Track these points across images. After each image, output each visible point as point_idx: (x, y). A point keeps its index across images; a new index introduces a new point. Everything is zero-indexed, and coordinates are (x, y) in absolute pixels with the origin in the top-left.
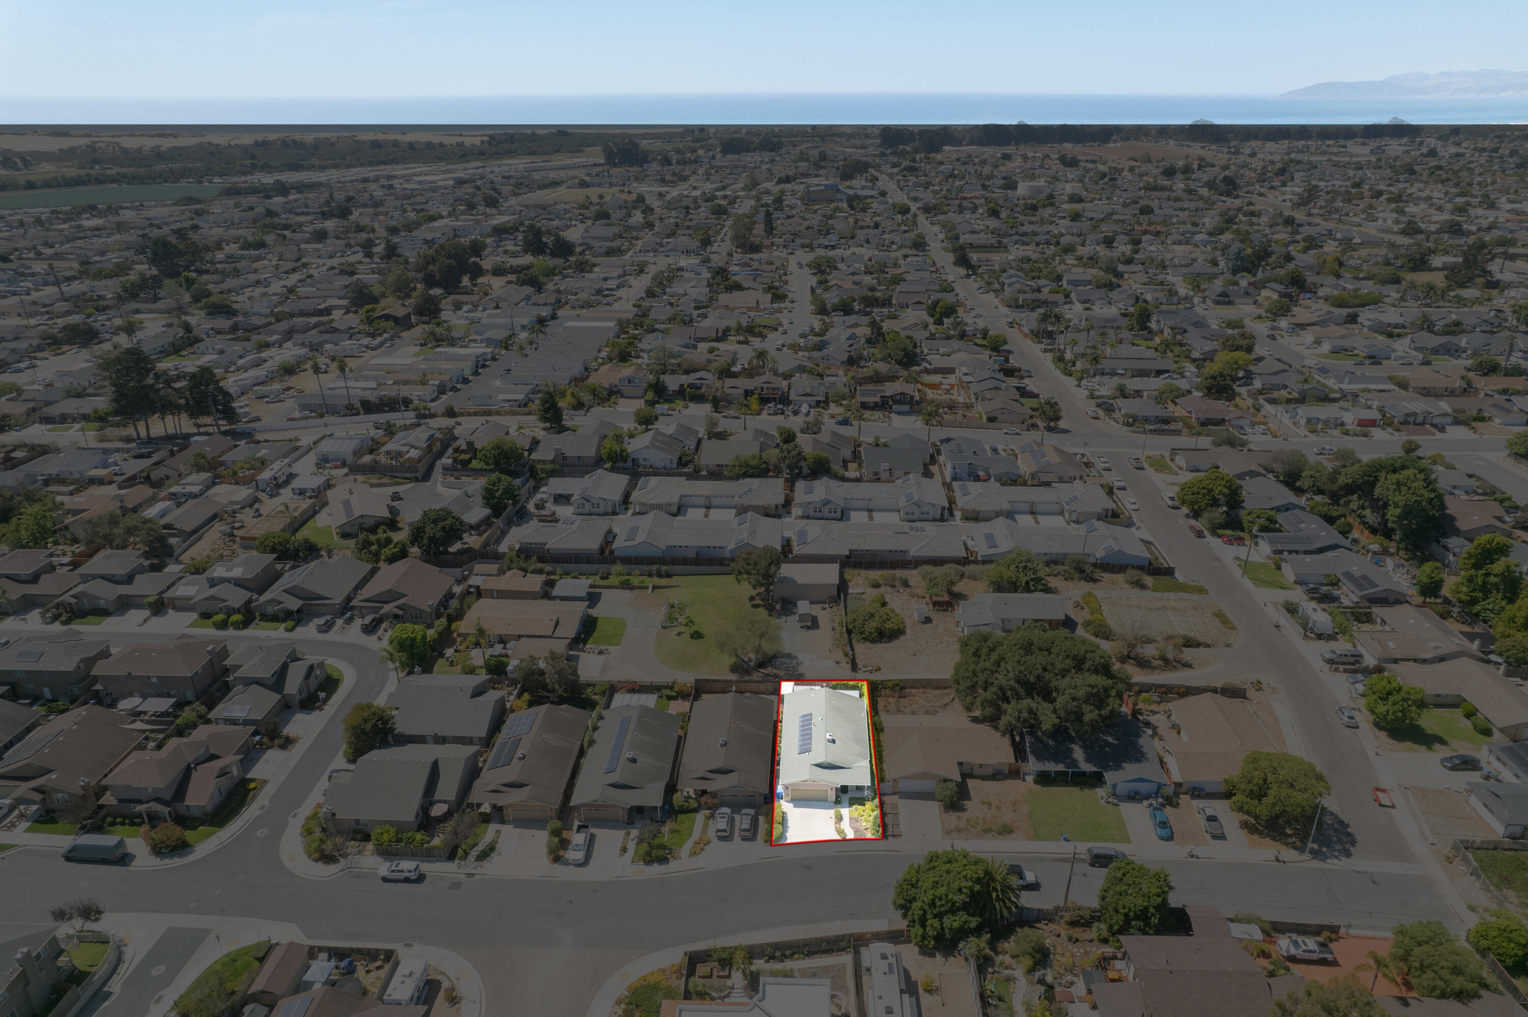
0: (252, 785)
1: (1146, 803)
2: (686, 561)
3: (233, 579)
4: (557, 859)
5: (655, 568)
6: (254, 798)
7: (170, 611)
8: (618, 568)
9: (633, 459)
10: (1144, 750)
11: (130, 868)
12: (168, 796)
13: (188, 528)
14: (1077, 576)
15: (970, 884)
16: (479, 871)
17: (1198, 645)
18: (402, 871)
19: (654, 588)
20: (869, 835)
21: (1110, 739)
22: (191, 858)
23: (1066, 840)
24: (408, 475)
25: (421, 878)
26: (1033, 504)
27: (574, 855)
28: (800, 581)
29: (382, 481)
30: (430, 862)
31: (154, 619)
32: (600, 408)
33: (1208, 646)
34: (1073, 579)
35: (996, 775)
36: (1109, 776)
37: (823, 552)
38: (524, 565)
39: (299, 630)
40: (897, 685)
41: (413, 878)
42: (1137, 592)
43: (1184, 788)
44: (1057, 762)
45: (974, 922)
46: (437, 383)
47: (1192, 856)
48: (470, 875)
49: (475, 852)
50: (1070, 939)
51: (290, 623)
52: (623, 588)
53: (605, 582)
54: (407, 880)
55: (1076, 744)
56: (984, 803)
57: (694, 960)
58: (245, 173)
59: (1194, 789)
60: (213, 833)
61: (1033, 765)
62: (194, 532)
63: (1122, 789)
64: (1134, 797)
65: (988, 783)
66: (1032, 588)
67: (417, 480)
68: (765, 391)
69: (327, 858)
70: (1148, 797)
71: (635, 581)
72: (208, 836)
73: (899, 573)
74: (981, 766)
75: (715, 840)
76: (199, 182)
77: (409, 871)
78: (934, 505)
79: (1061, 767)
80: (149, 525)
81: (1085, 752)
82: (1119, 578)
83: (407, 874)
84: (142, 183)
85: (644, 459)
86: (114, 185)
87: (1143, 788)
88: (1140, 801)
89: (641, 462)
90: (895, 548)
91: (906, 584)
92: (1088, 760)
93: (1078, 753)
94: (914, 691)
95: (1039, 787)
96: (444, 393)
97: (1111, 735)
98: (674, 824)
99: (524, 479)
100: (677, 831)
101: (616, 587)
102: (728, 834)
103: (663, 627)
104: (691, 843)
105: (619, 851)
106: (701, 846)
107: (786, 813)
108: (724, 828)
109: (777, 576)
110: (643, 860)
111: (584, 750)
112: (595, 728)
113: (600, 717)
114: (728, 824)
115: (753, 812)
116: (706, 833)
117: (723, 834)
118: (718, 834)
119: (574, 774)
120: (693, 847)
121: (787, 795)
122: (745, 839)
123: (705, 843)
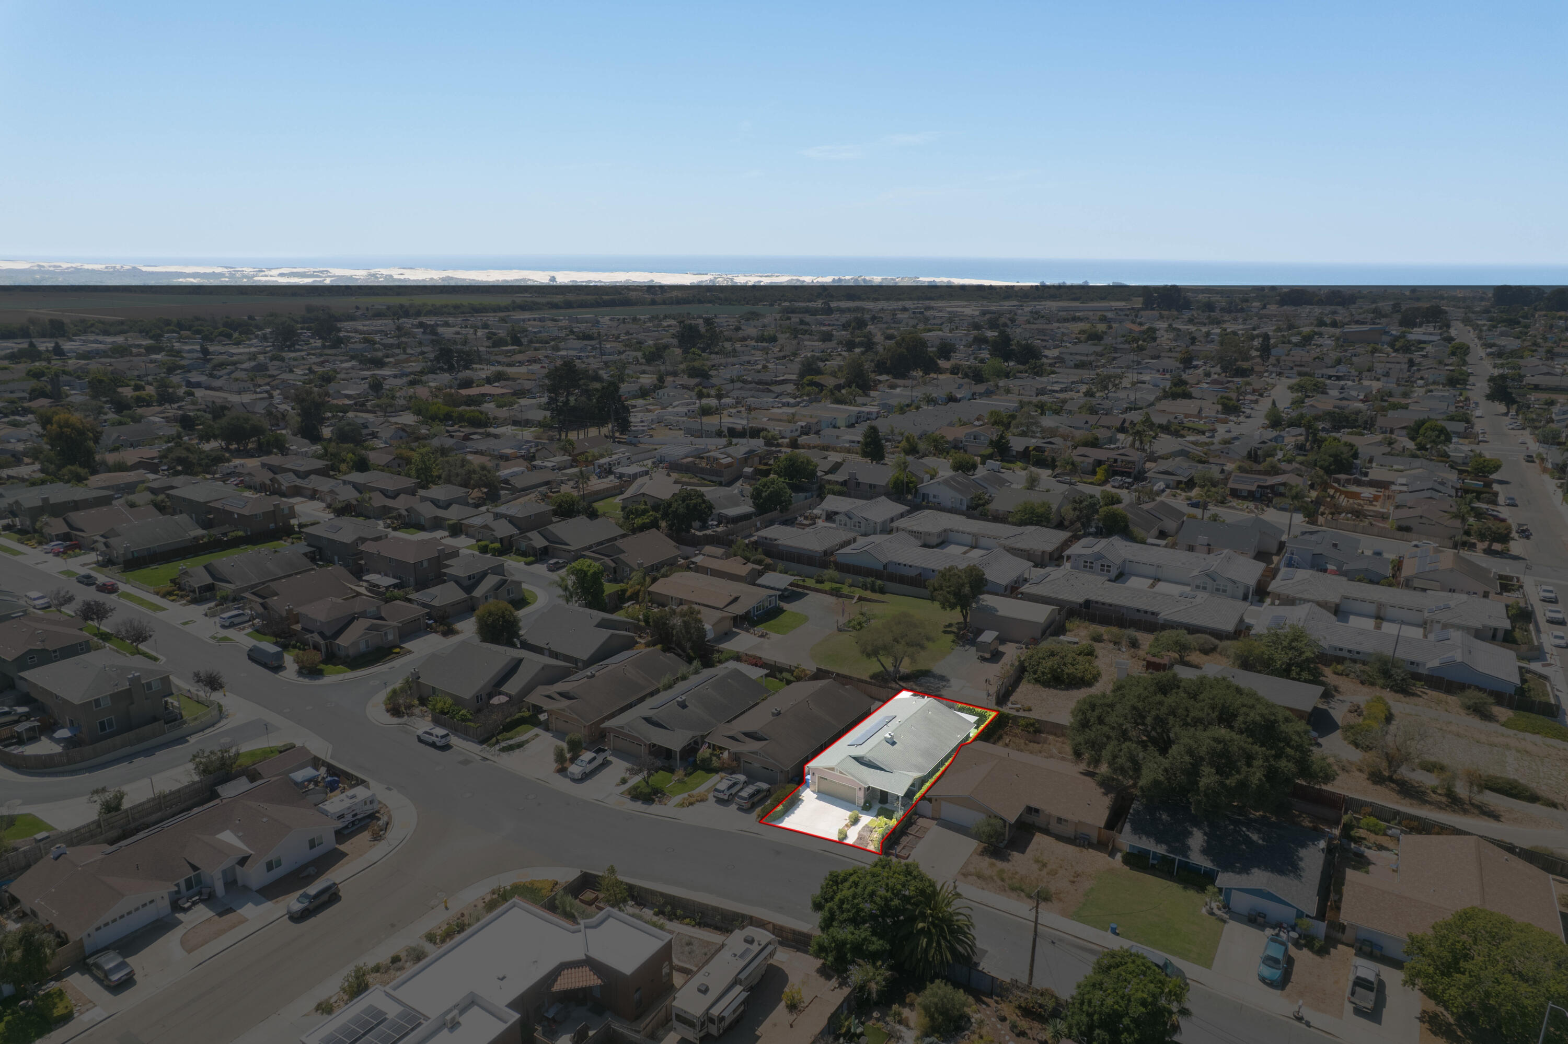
0: (397, 650)
1: (1269, 932)
2: (902, 580)
3: (509, 516)
4: (562, 771)
5: (869, 580)
6: (393, 659)
7: (463, 536)
8: (831, 572)
9: (924, 495)
10: (1302, 864)
11: (277, 676)
12: (328, 634)
13: (519, 485)
14: (1381, 681)
15: (889, 894)
16: (495, 759)
17: (1533, 798)
18: (431, 734)
19: (861, 599)
20: (871, 847)
21: (1255, 837)
22: (317, 682)
23: (1114, 931)
24: (714, 478)
25: (446, 747)
26: (1381, 606)
27: (575, 769)
28: (1001, 613)
29: (691, 480)
30: (464, 739)
31: (449, 538)
32: (935, 458)
33: (1554, 805)
34: (1373, 684)
35: (1080, 840)
36: (1224, 879)
37: (1053, 595)
38: (748, 555)
39: (537, 566)
40: (1033, 725)
41: (438, 744)
42: (1475, 722)
43: (1349, 935)
44: (1159, 841)
45: (877, 944)
46: (804, 424)
47: (1300, 1019)
48: (485, 759)
49: (504, 744)
50: (1014, 1027)
51: (532, 559)
52: (832, 594)
53: (818, 586)
54: (433, 745)
55: (1200, 828)
56: (1037, 861)
57: (586, 882)
58: (810, 301)
59: (1365, 942)
60: (345, 672)
61: (1127, 839)
62: (524, 490)
63: (1241, 902)
64: (1256, 920)
65: (1061, 845)
66: (1294, 674)
67: (721, 484)
68: (1119, 463)
69: (395, 711)
70: (1279, 925)
71: (846, 590)
72: (339, 673)
73: (1132, 632)
74: (1060, 820)
75: (712, 799)
76: (772, 305)
77: (437, 736)
78: (1234, 582)
79: (1161, 850)
80: (485, 472)
81: (1207, 842)
82: (1452, 700)
83: (434, 739)
84: (730, 304)
85: (934, 496)
86: (710, 305)
87: (1273, 909)
88: (1262, 927)
89: (931, 499)
90: (1145, 608)
91: (1134, 644)
92: (1206, 851)
93: (1197, 840)
94: (1051, 738)
95: (1127, 868)
96: (807, 434)
97: (1259, 831)
98: (685, 775)
99: (808, 494)
100: (684, 783)
101: (825, 592)
102: (726, 797)
103: (840, 630)
104: (686, 795)
105: (618, 781)
106: (692, 800)
107: (803, 801)
108: (722, 789)
109: (977, 602)
110: (630, 793)
111: (657, 691)
112: (684, 678)
113: (696, 672)
114: (730, 788)
115: (764, 786)
116: (708, 791)
117: (721, 796)
118: (716, 794)
119: (630, 706)
120: (684, 799)
121: (814, 783)
122: (741, 809)
123: (699, 799)
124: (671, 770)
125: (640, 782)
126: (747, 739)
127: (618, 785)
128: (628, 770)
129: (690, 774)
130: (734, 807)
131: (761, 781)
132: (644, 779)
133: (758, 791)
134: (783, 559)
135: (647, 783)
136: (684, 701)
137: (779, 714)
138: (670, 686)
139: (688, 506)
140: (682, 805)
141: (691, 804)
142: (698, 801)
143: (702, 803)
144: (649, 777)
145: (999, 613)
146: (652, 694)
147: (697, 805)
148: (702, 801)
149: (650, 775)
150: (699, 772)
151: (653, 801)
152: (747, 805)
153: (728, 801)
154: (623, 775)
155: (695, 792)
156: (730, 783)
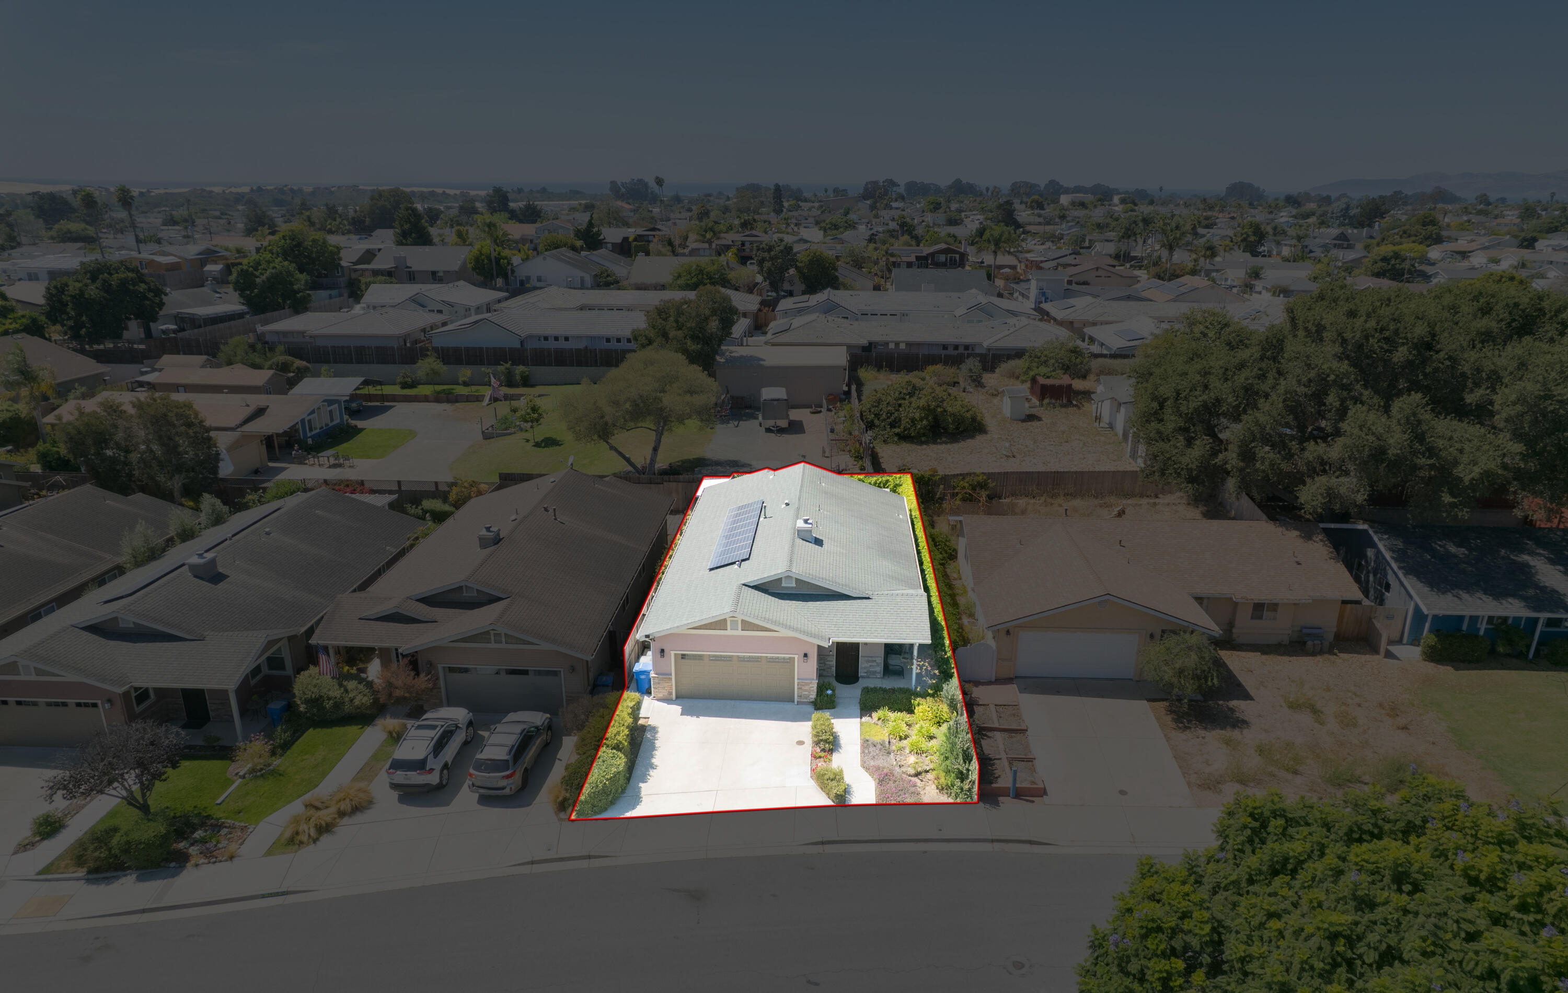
5: (503, 369)
8: (429, 363)
20: (932, 794)
37: (823, 340)
38: (257, 358)
52: (438, 401)
53: (408, 393)
56: (1292, 708)
71: (462, 390)
85: (539, 279)
98: (273, 753)
99: (334, 292)
100: (276, 774)
101: (426, 399)
102: (433, 779)
103: (487, 436)
104: (296, 807)
105: (25, 832)
106: (326, 816)
107: (654, 729)
108: (419, 755)
109: (723, 354)
110: (80, 861)
111: (119, 571)
112: (187, 535)
113: (218, 520)
114: (439, 746)
115: (538, 718)
116: (366, 773)
117: (416, 778)
118: (400, 777)
119: (34, 616)
120: (296, 820)
121: (664, 675)
122: (491, 798)
123: (345, 806)
124: (224, 752)
125: (112, 814)
126: (437, 612)
127: (25, 847)
128: (55, 787)
129: (286, 746)
130: (466, 797)
131: (515, 710)
132: (130, 800)
133: (526, 740)
134: (327, 362)
135: (144, 808)
136: (213, 562)
137: (497, 540)
138: (153, 555)
139: (106, 287)
140: (293, 841)
141: (324, 829)
142: (342, 814)
143: (359, 818)
144: (146, 788)
145: (766, 363)
146: (100, 580)
147: (347, 829)
148: (357, 809)
149: (148, 779)
150: (311, 734)
151: (182, 859)
152: (507, 783)
153: (440, 787)
154: (42, 808)
155: (326, 789)
156: (435, 734)
